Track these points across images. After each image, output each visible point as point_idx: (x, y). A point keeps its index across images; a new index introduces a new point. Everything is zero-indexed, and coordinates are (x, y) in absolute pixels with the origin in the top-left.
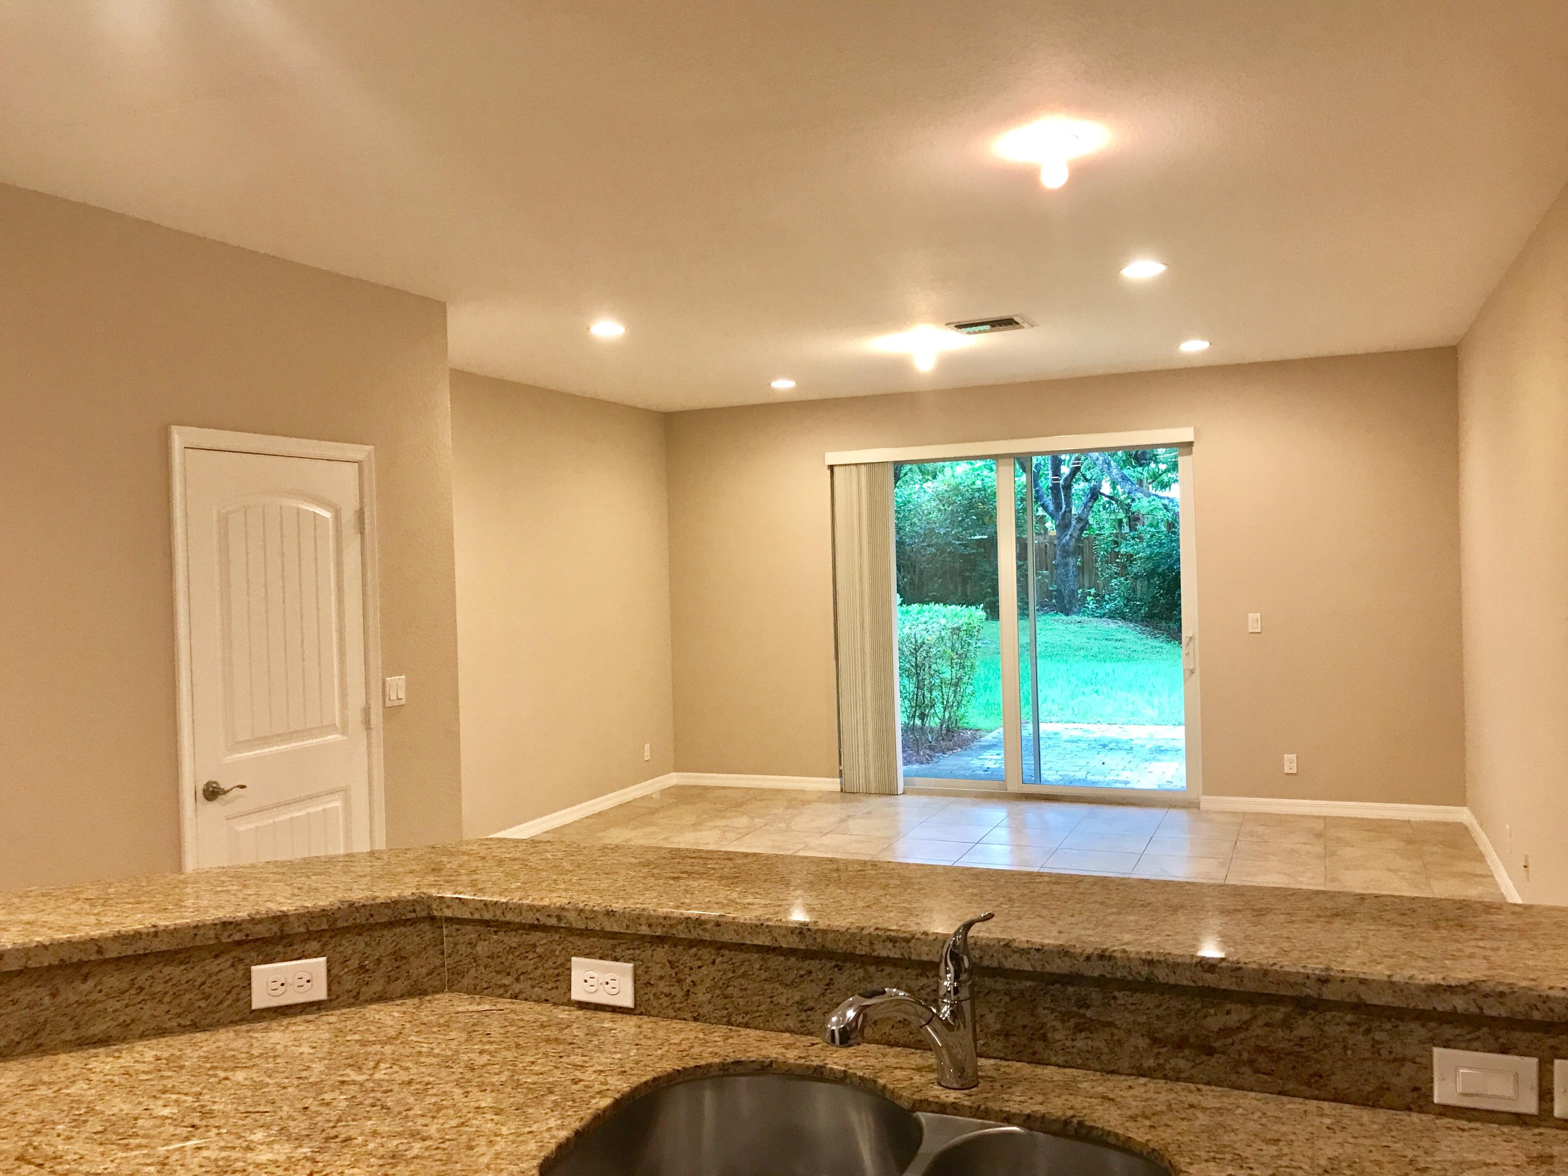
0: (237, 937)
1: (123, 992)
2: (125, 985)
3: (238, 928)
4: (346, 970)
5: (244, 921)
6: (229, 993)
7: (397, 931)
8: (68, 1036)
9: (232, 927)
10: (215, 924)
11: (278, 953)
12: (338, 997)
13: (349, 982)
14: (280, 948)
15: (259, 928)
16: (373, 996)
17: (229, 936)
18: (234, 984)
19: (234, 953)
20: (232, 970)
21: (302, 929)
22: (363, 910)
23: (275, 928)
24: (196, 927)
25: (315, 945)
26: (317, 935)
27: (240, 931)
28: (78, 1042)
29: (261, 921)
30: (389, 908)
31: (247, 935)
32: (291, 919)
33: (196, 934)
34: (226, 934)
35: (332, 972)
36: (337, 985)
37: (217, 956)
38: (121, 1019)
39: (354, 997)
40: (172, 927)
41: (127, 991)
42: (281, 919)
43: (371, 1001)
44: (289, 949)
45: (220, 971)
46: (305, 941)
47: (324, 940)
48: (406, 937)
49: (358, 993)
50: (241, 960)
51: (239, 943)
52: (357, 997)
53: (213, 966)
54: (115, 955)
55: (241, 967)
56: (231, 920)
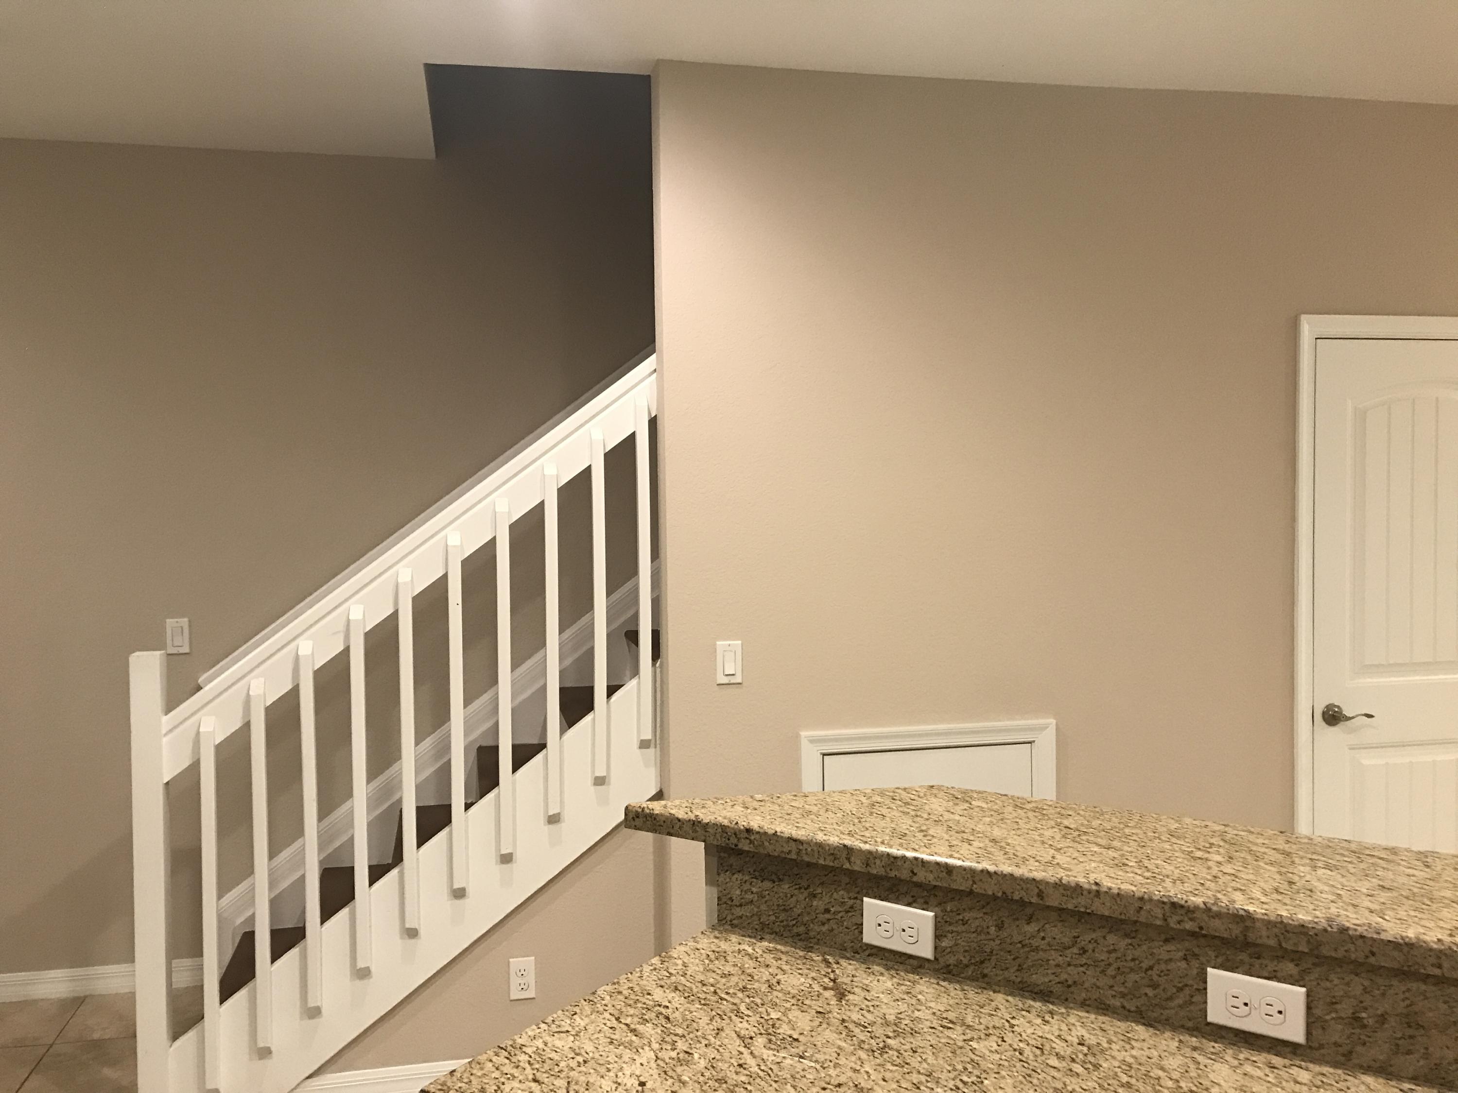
0: (1188, 926)
1: (1066, 948)
2: (1067, 940)
3: (1190, 915)
4: (1334, 1015)
5: (1197, 908)
6: (1180, 990)
7: (1414, 986)
8: (1011, 974)
9: (1183, 912)
10: (1164, 903)
11: (1242, 962)
12: (1321, 1046)
13: (1337, 1033)
14: (1244, 956)
15: (1217, 923)
16: (1372, 1063)
17: (1179, 922)
18: (1185, 980)
19: (1187, 944)
20: (1183, 964)
21: (1272, 942)
22: (1360, 942)
23: (1236, 931)
24: (1141, 899)
25: (1290, 968)
26: (1296, 957)
27: (1191, 919)
28: (1021, 985)
29: (1218, 915)
30: (1401, 951)
31: (1201, 928)
32: (1258, 924)
33: (1141, 908)
34: (1176, 918)
35: (1314, 1011)
36: (1320, 1031)
37: (1166, 941)
38: (1064, 976)
39: (1344, 1055)
40: (1116, 891)
41: (1069, 948)
42: (1244, 919)
43: (1368, 1069)
44: (1257, 962)
45: (1171, 960)
46: (1279, 958)
47: (1305, 966)
48: (1426, 998)
49: (1351, 1052)
50: (1196, 956)
51: (1193, 934)
52: (1348, 1055)
53: (1163, 951)
54: (1056, 904)
55: (1195, 963)
56: (1183, 902)
